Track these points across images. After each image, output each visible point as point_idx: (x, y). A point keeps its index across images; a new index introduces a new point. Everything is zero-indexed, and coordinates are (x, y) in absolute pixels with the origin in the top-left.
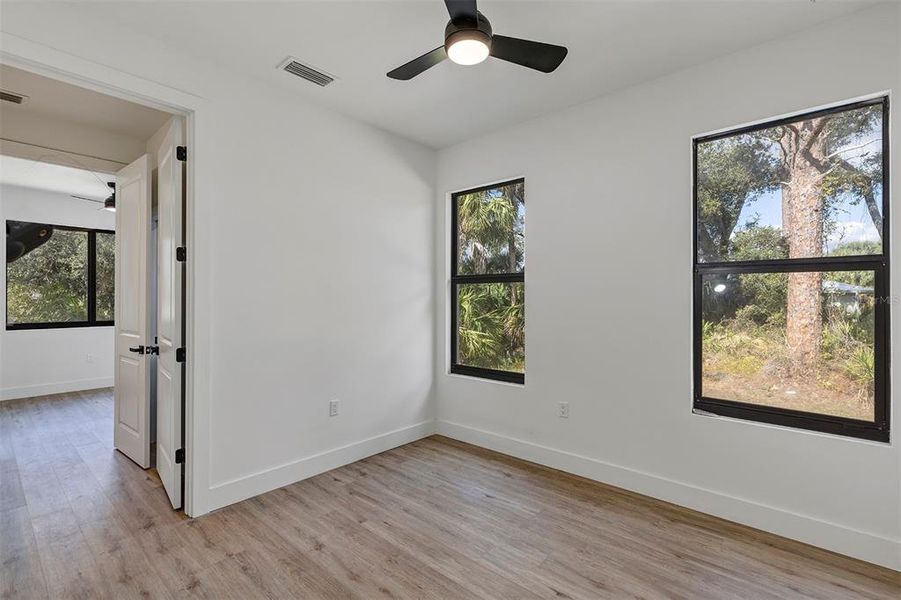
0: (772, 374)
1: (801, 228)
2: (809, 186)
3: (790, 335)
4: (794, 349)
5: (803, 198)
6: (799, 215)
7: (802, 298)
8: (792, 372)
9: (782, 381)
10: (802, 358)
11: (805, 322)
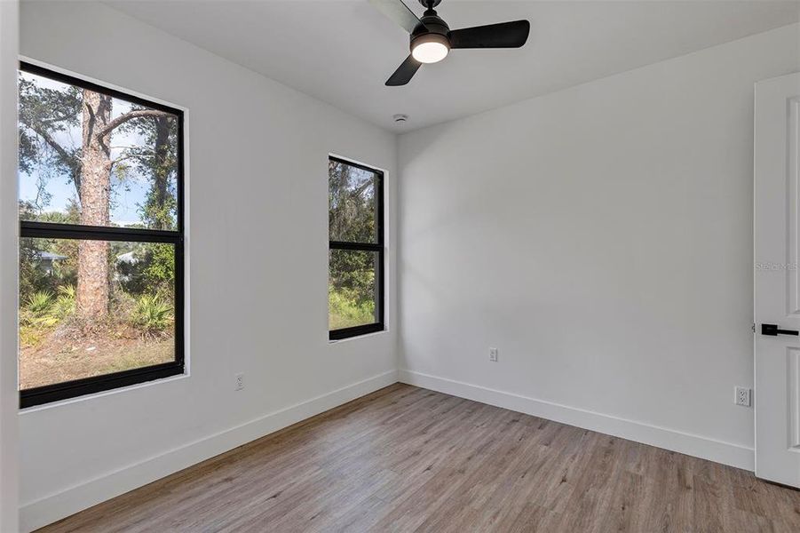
0: (68, 336)
1: (94, 202)
2: (101, 168)
3: (82, 298)
4: (87, 309)
5: (96, 177)
6: (92, 190)
7: (94, 264)
8: (86, 332)
9: (79, 341)
10: (94, 316)
11: (97, 285)
